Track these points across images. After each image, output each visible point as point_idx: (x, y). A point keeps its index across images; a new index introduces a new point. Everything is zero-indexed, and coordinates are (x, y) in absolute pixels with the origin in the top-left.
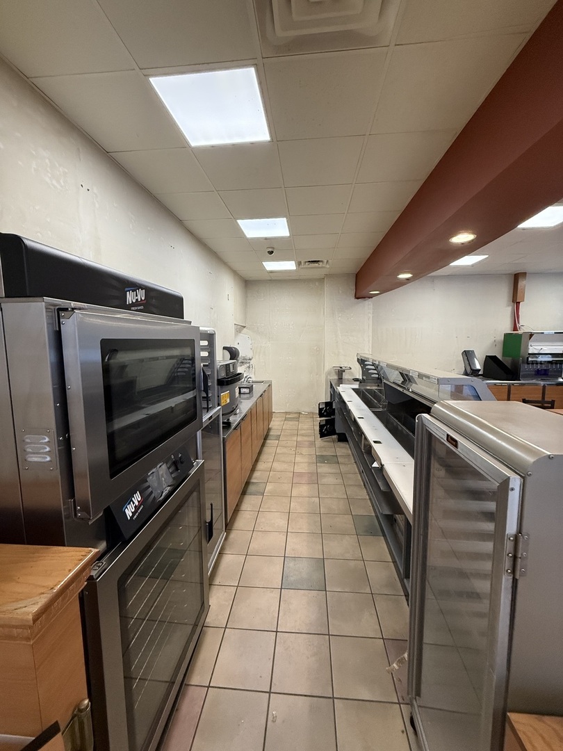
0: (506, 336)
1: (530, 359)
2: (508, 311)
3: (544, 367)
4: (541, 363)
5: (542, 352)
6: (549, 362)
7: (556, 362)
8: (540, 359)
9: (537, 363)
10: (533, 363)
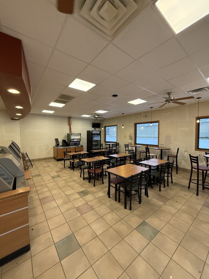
0: (68, 134)
1: (72, 140)
2: (68, 127)
3: (76, 142)
4: (75, 141)
5: (74, 138)
6: (76, 141)
7: (78, 141)
8: (75, 140)
9: (74, 141)
10: (72, 141)
